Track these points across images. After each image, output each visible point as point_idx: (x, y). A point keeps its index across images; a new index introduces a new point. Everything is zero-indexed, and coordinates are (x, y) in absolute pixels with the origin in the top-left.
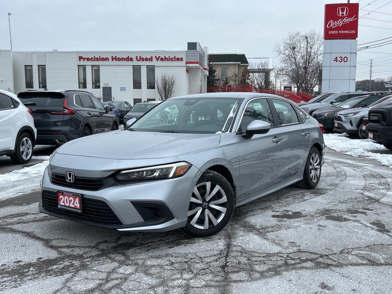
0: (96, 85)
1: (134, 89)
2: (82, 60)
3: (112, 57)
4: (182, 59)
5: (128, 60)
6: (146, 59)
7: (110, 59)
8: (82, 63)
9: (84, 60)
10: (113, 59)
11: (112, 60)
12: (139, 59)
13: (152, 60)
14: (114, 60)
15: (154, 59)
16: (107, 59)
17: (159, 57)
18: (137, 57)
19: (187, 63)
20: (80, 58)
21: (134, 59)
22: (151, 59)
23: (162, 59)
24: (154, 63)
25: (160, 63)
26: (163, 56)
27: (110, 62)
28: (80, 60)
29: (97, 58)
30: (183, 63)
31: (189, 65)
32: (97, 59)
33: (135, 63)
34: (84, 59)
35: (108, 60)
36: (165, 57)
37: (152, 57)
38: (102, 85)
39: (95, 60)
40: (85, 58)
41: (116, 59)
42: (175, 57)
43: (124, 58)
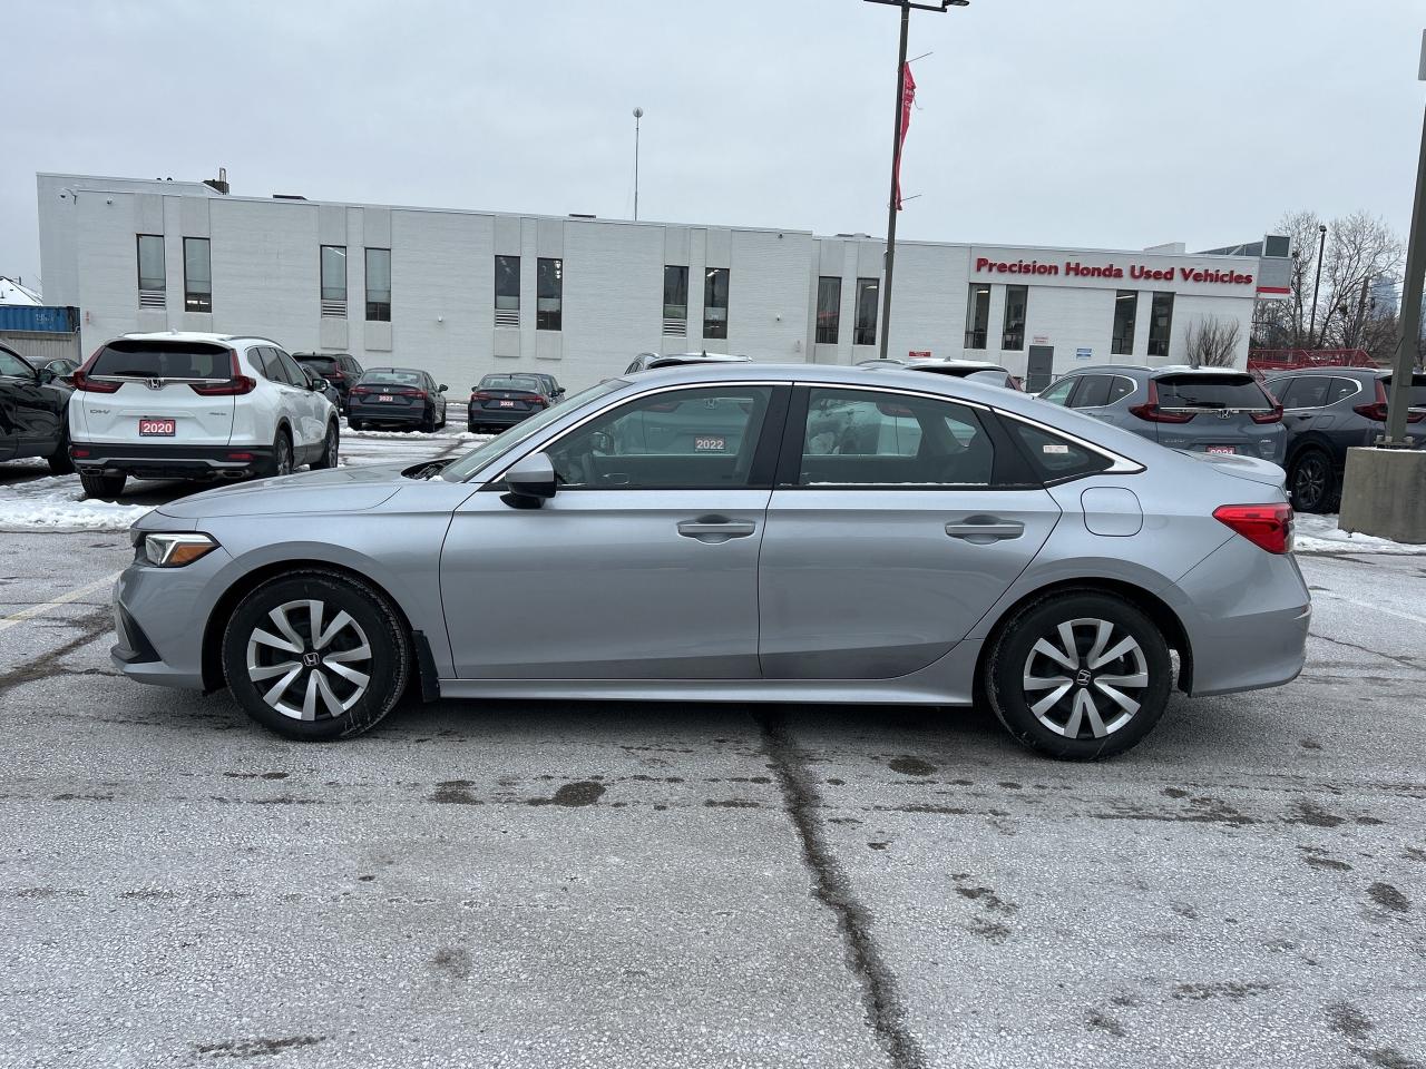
0: (1013, 338)
1: (1113, 353)
2: (984, 270)
3: (1068, 264)
4: (1248, 280)
5: (1110, 276)
6: (1157, 275)
7: (1062, 270)
8: (984, 277)
9: (990, 270)
10: (1068, 269)
11: (1067, 274)
12: (1137, 273)
13: (1171, 278)
14: (1072, 273)
15: (1178, 275)
16: (1053, 270)
17: (1192, 270)
18: (1133, 268)
19: (1260, 290)
20: (982, 263)
21: (1126, 273)
22: (1169, 276)
23: (1197, 278)
24: (1177, 285)
25: (1191, 286)
26: (1199, 270)
27: (1060, 279)
28: (979, 269)
29: (1027, 267)
30: (1250, 290)
31: (1263, 295)
32: (1026, 269)
33: (1127, 283)
34: (991, 267)
35: (1056, 273)
36: (1207, 271)
37: (1173, 269)
38: (1028, 342)
39: (1020, 271)
40: (995, 264)
41: (1078, 270)
42: (1232, 272)
43: (1099, 269)
